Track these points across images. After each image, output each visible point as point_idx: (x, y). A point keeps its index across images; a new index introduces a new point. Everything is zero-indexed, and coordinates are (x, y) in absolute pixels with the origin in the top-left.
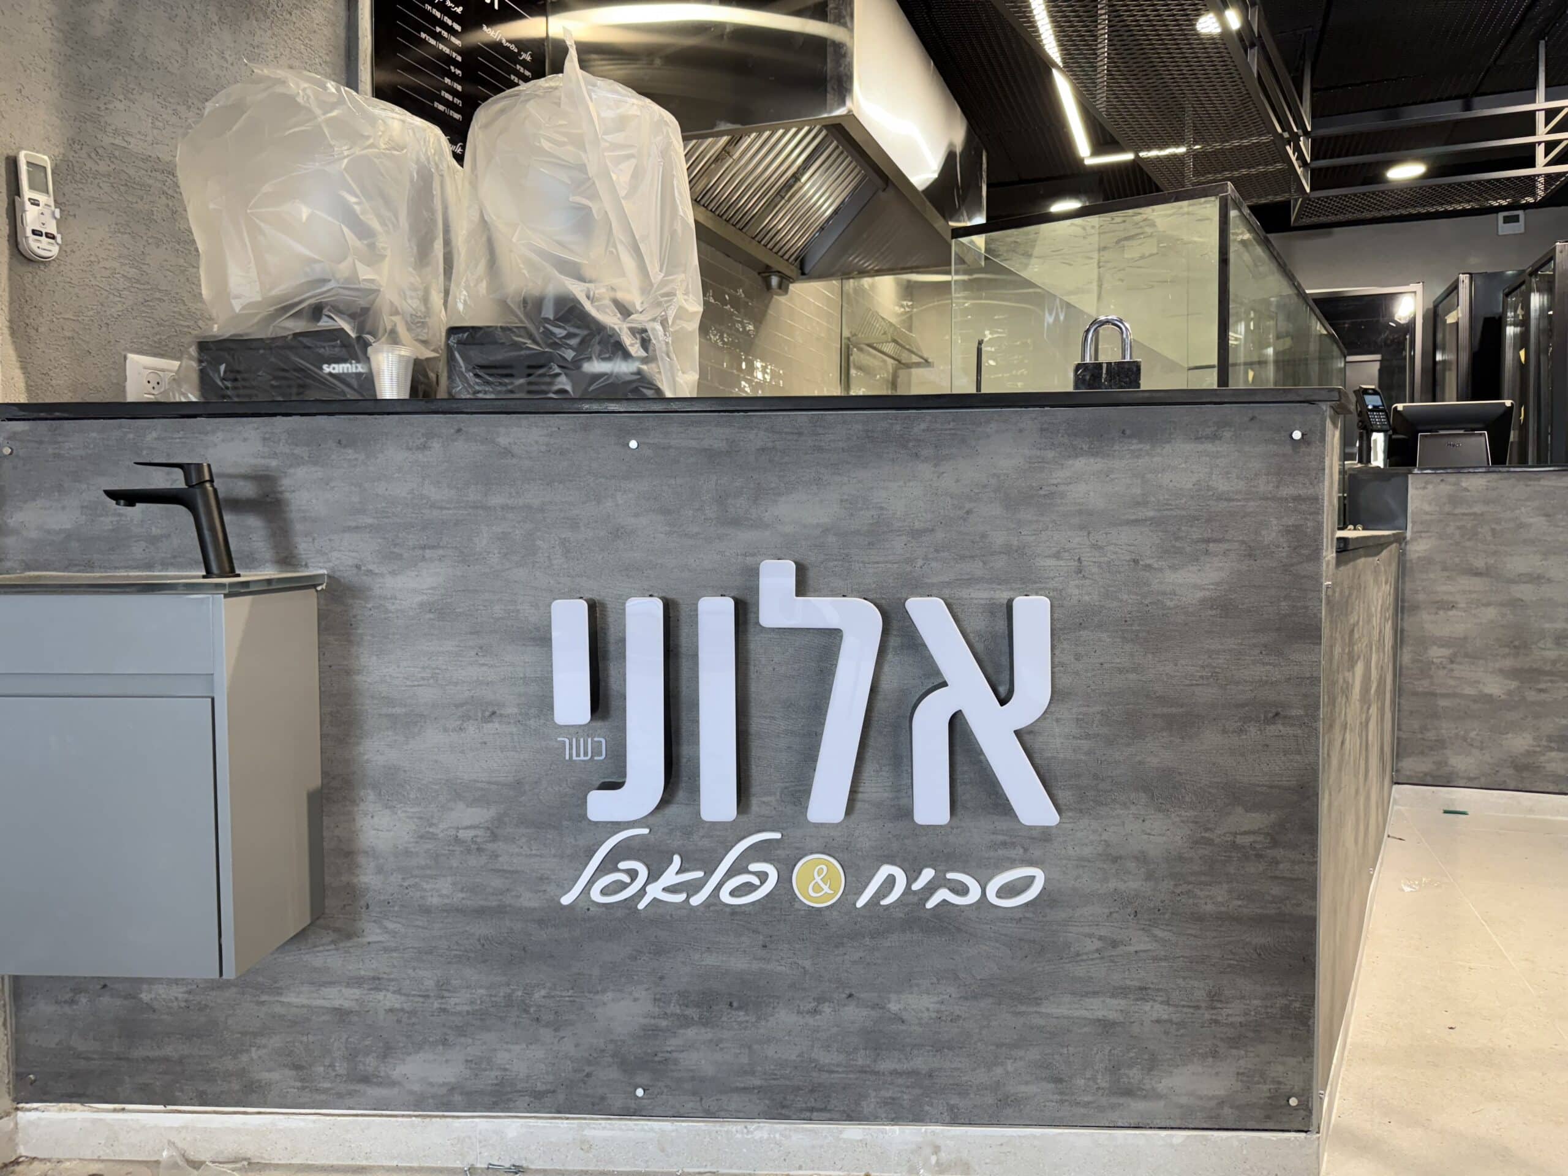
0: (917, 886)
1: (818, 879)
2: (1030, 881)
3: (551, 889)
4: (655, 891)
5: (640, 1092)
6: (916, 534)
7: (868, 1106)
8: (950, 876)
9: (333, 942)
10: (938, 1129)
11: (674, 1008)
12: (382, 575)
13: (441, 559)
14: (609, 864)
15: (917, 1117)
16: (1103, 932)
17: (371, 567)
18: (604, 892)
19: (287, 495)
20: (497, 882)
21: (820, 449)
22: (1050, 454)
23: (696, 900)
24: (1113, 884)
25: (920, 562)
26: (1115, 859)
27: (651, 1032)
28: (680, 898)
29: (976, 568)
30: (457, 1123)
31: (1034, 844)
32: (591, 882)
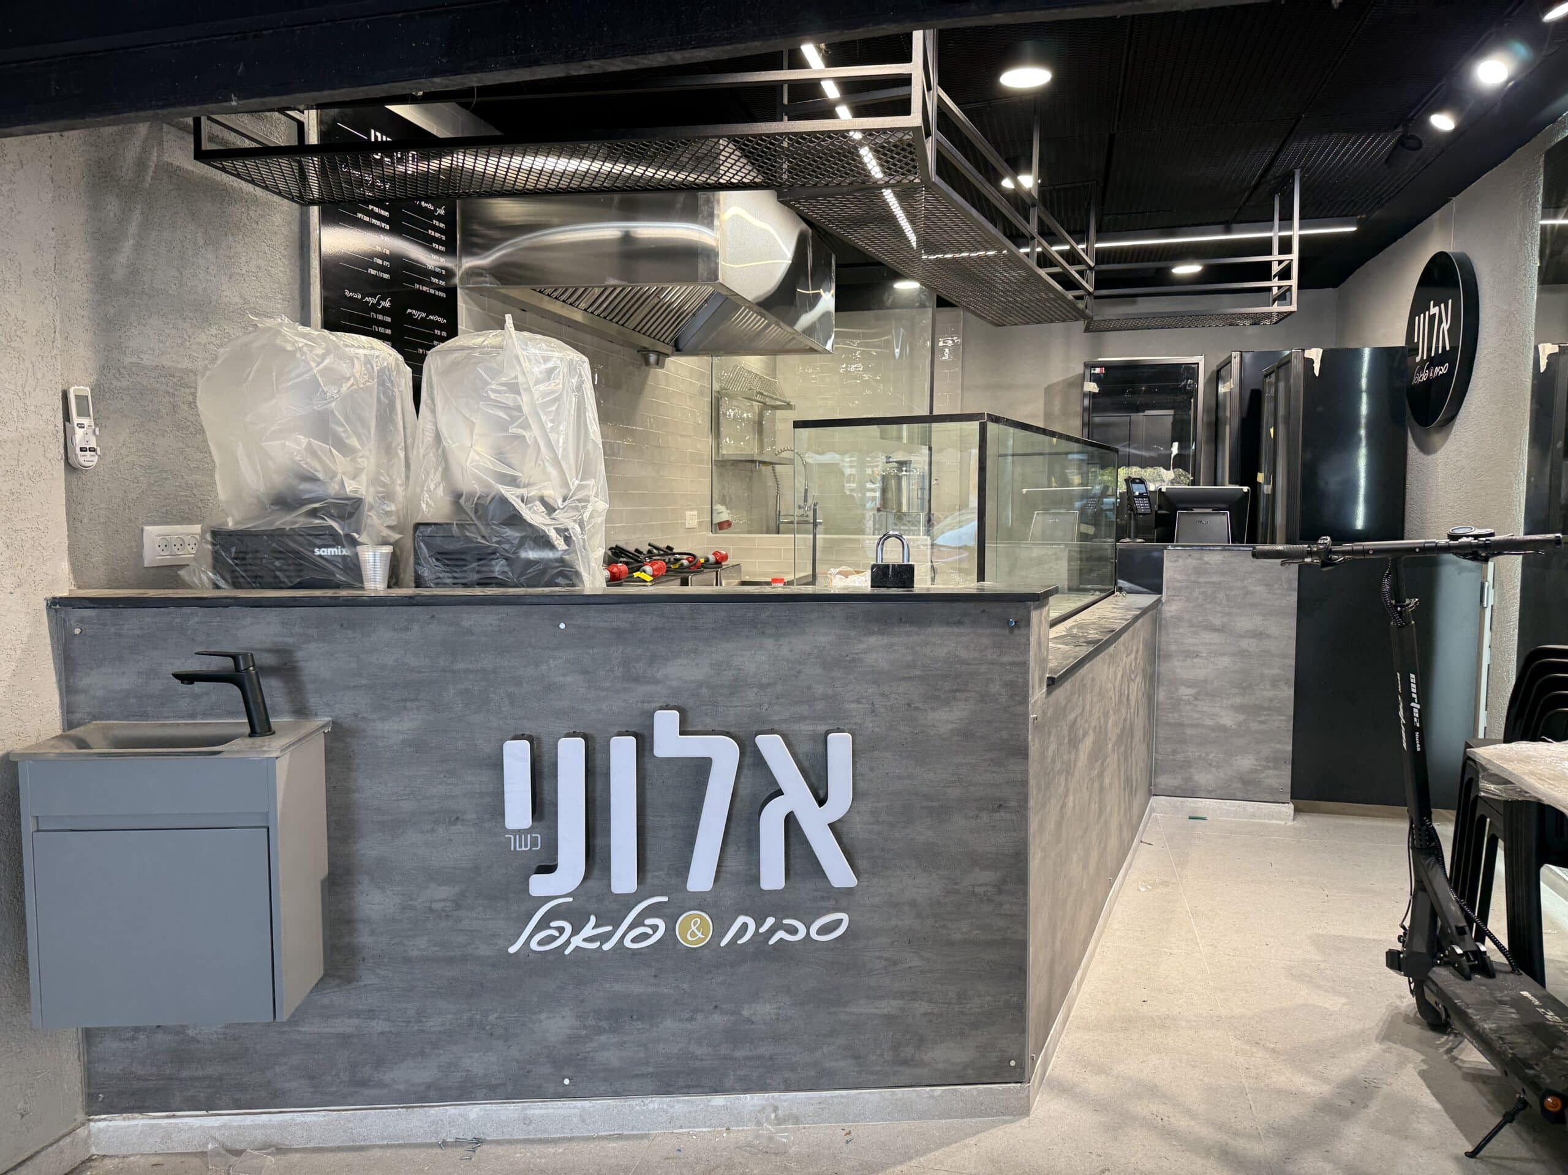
0: (762, 930)
1: (694, 928)
2: (840, 921)
3: (501, 943)
4: (577, 941)
5: (567, 1082)
6: (763, 687)
7: (729, 1083)
8: (785, 921)
9: (338, 986)
10: (776, 1095)
11: (591, 1022)
12: (374, 720)
13: (418, 708)
14: (543, 924)
15: (763, 1088)
16: (886, 955)
17: (365, 715)
18: (540, 943)
19: (302, 664)
20: (461, 939)
21: (696, 628)
22: (853, 634)
23: (607, 947)
24: (894, 922)
25: (766, 706)
26: (895, 905)
27: (573, 1039)
28: (596, 945)
29: (805, 710)
30: (433, 1111)
31: (841, 898)
32: (531, 936)
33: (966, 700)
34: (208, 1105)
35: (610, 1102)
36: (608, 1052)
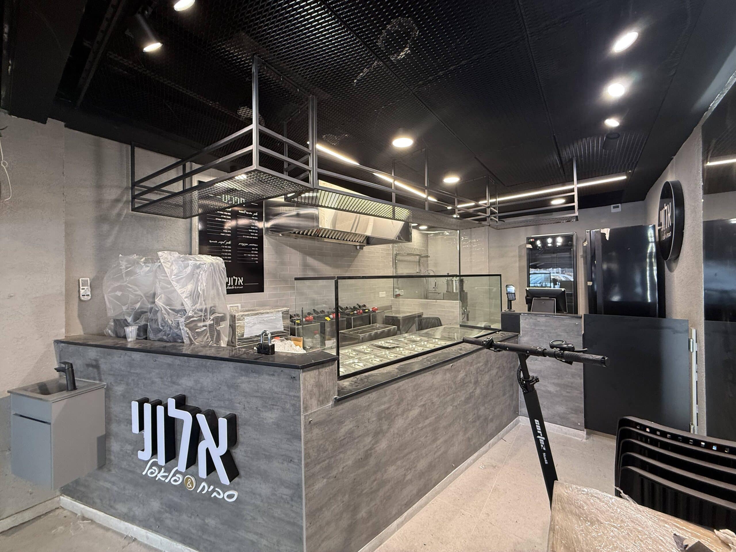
0: (209, 490)
1: (189, 483)
2: (234, 495)
3: (140, 472)
4: (159, 476)
5: (158, 527)
6: (210, 392)
8: (217, 489)
11: (164, 507)
12: (114, 386)
14: (150, 468)
16: (252, 514)
18: (150, 474)
22: (236, 375)
23: (167, 481)
24: (253, 501)
25: (210, 400)
26: (254, 494)
28: (164, 479)
29: (222, 403)
32: (149, 470)
33: (277, 409)
35: (168, 540)
36: (169, 520)
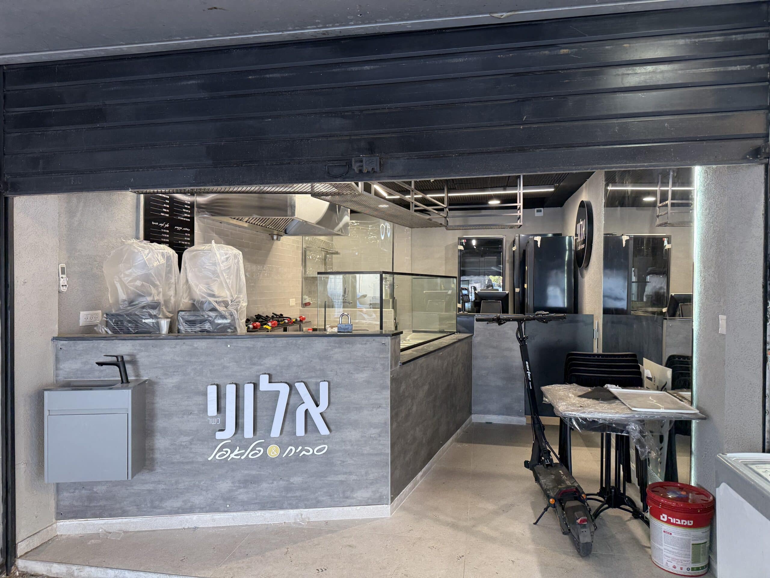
0: (297, 451)
1: (273, 451)
2: (325, 447)
3: (206, 456)
4: (232, 456)
5: (228, 506)
6: (298, 366)
7: (285, 506)
8: (305, 448)
9: (147, 472)
10: (302, 510)
11: (237, 484)
12: (163, 379)
13: (178, 375)
14: (220, 450)
15: (297, 508)
16: (341, 459)
17: (160, 377)
18: (219, 456)
19: (138, 360)
20: (192, 455)
22: (330, 348)
23: (243, 458)
24: (343, 448)
25: (299, 373)
26: (344, 442)
27: (231, 491)
28: (239, 457)
29: (312, 374)
30: (180, 517)
31: (324, 439)
32: (216, 454)
33: (368, 370)
34: (100, 516)
35: (244, 513)
36: (243, 495)
